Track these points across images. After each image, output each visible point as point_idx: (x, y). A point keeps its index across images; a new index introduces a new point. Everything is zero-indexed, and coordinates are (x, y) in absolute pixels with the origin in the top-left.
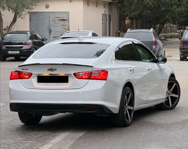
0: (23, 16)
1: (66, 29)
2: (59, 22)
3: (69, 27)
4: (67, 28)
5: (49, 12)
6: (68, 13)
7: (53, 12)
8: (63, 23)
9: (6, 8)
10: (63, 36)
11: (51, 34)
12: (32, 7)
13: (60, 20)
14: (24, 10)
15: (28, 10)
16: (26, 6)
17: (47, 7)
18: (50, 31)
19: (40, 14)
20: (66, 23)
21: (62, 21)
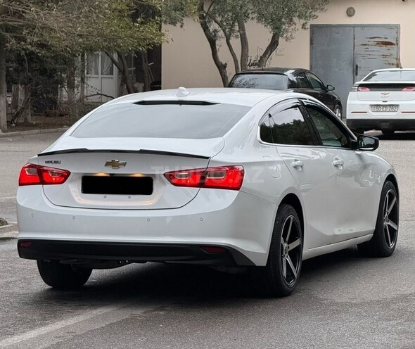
0: (289, 34)
1: (393, 64)
2: (377, 48)
3: (398, 59)
4: (395, 62)
5: (354, 26)
6: (397, 27)
7: (363, 26)
8: (384, 49)
9: (250, 16)
10: (362, 82)
11: (357, 74)
12: (313, 13)
13: (378, 43)
14: (291, 20)
15: (302, 21)
16: (295, 12)
17: (350, 13)
18: (356, 70)
19: (334, 29)
20: (393, 50)
21: (384, 47)
